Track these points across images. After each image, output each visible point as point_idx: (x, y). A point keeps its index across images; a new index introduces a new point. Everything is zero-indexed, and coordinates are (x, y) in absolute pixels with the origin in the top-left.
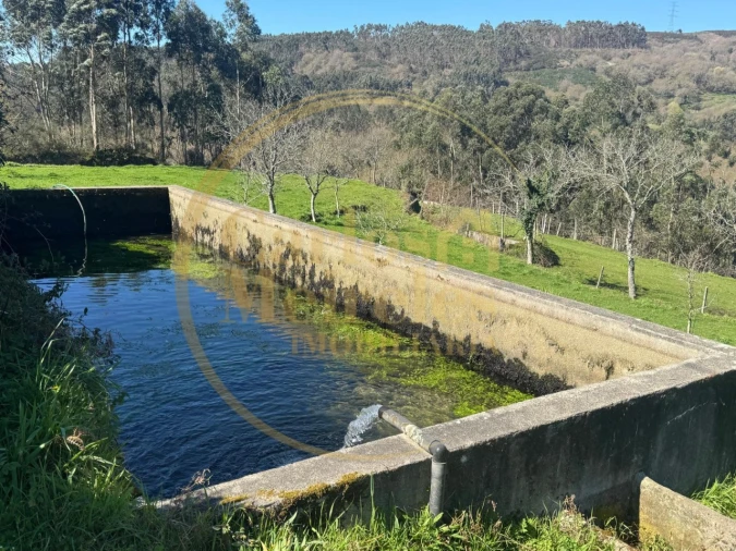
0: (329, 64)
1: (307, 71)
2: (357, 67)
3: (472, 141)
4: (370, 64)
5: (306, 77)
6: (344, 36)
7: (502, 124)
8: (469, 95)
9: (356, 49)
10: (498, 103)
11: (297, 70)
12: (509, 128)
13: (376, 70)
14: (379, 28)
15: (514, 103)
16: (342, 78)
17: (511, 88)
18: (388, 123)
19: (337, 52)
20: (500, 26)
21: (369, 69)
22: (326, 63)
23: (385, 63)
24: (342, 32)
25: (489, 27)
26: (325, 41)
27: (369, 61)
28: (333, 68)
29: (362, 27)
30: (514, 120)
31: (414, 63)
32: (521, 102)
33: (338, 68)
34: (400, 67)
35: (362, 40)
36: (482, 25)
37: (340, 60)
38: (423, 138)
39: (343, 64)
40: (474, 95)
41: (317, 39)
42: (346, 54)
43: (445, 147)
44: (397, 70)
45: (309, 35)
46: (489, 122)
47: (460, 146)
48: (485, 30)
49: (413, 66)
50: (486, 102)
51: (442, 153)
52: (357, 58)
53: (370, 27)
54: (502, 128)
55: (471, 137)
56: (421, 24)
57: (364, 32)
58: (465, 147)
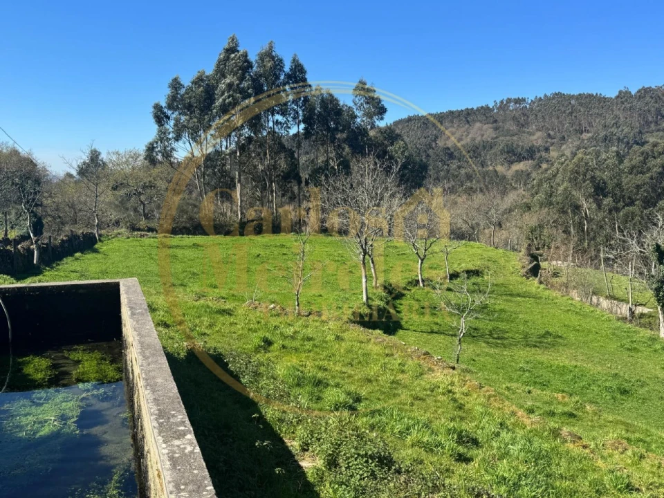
0: (470, 136)
1: (449, 144)
2: (497, 138)
3: (607, 201)
4: (509, 133)
5: (448, 149)
6: (485, 111)
7: (639, 183)
8: (604, 156)
9: (496, 121)
10: (634, 162)
11: (441, 143)
12: (647, 187)
13: (515, 138)
14: (518, 101)
15: (651, 163)
16: (481, 148)
17: (647, 148)
18: (525, 185)
19: (478, 125)
20: (639, 91)
21: (508, 138)
22: (467, 136)
23: (524, 132)
24: (482, 107)
25: (628, 93)
26: (467, 116)
27: (508, 130)
28: (473, 139)
29: (502, 102)
30: (651, 178)
31: (553, 130)
32: (658, 160)
33: (479, 139)
34: (539, 134)
35: (501, 112)
36: (620, 92)
37: (481, 132)
38: (554, 199)
39: (483, 135)
40: (609, 155)
41: (459, 116)
42: (486, 127)
43: (577, 208)
44: (535, 137)
45: (451, 113)
46: (625, 181)
47: (594, 206)
48: (624, 96)
49: (552, 133)
50: (621, 162)
51: (574, 213)
52: (496, 129)
53: (509, 101)
54: (638, 187)
55: (605, 196)
56: (558, 95)
57: (503, 106)
58: (599, 206)
